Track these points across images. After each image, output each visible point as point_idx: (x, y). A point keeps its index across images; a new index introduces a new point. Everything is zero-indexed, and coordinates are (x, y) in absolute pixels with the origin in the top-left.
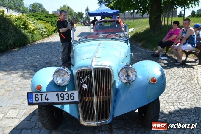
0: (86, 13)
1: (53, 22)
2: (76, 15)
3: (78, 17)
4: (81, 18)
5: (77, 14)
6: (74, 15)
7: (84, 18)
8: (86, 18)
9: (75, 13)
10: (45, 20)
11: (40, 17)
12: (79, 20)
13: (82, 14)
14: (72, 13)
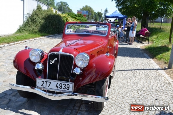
0: (105, 13)
1: (81, 20)
2: (96, 15)
3: (97, 17)
4: (100, 18)
5: (96, 13)
6: (93, 15)
7: (102, 18)
8: (104, 18)
9: (95, 13)
10: (77, 18)
11: (73, 16)
12: (98, 19)
13: (101, 14)
14: (92, 13)
